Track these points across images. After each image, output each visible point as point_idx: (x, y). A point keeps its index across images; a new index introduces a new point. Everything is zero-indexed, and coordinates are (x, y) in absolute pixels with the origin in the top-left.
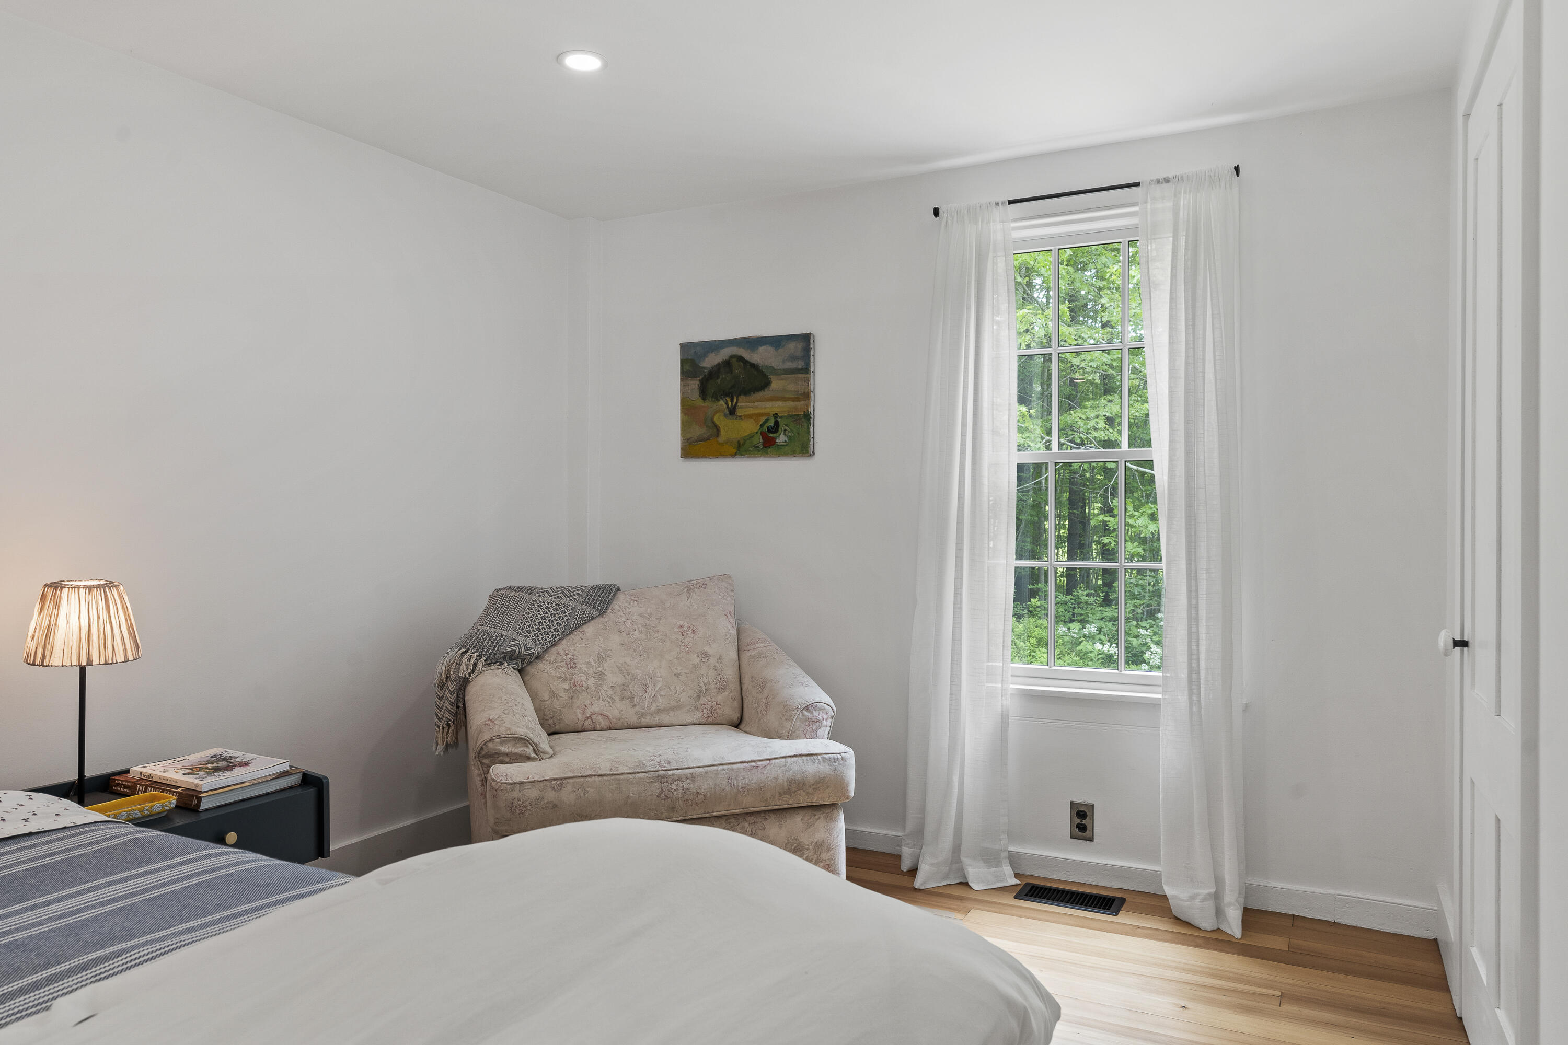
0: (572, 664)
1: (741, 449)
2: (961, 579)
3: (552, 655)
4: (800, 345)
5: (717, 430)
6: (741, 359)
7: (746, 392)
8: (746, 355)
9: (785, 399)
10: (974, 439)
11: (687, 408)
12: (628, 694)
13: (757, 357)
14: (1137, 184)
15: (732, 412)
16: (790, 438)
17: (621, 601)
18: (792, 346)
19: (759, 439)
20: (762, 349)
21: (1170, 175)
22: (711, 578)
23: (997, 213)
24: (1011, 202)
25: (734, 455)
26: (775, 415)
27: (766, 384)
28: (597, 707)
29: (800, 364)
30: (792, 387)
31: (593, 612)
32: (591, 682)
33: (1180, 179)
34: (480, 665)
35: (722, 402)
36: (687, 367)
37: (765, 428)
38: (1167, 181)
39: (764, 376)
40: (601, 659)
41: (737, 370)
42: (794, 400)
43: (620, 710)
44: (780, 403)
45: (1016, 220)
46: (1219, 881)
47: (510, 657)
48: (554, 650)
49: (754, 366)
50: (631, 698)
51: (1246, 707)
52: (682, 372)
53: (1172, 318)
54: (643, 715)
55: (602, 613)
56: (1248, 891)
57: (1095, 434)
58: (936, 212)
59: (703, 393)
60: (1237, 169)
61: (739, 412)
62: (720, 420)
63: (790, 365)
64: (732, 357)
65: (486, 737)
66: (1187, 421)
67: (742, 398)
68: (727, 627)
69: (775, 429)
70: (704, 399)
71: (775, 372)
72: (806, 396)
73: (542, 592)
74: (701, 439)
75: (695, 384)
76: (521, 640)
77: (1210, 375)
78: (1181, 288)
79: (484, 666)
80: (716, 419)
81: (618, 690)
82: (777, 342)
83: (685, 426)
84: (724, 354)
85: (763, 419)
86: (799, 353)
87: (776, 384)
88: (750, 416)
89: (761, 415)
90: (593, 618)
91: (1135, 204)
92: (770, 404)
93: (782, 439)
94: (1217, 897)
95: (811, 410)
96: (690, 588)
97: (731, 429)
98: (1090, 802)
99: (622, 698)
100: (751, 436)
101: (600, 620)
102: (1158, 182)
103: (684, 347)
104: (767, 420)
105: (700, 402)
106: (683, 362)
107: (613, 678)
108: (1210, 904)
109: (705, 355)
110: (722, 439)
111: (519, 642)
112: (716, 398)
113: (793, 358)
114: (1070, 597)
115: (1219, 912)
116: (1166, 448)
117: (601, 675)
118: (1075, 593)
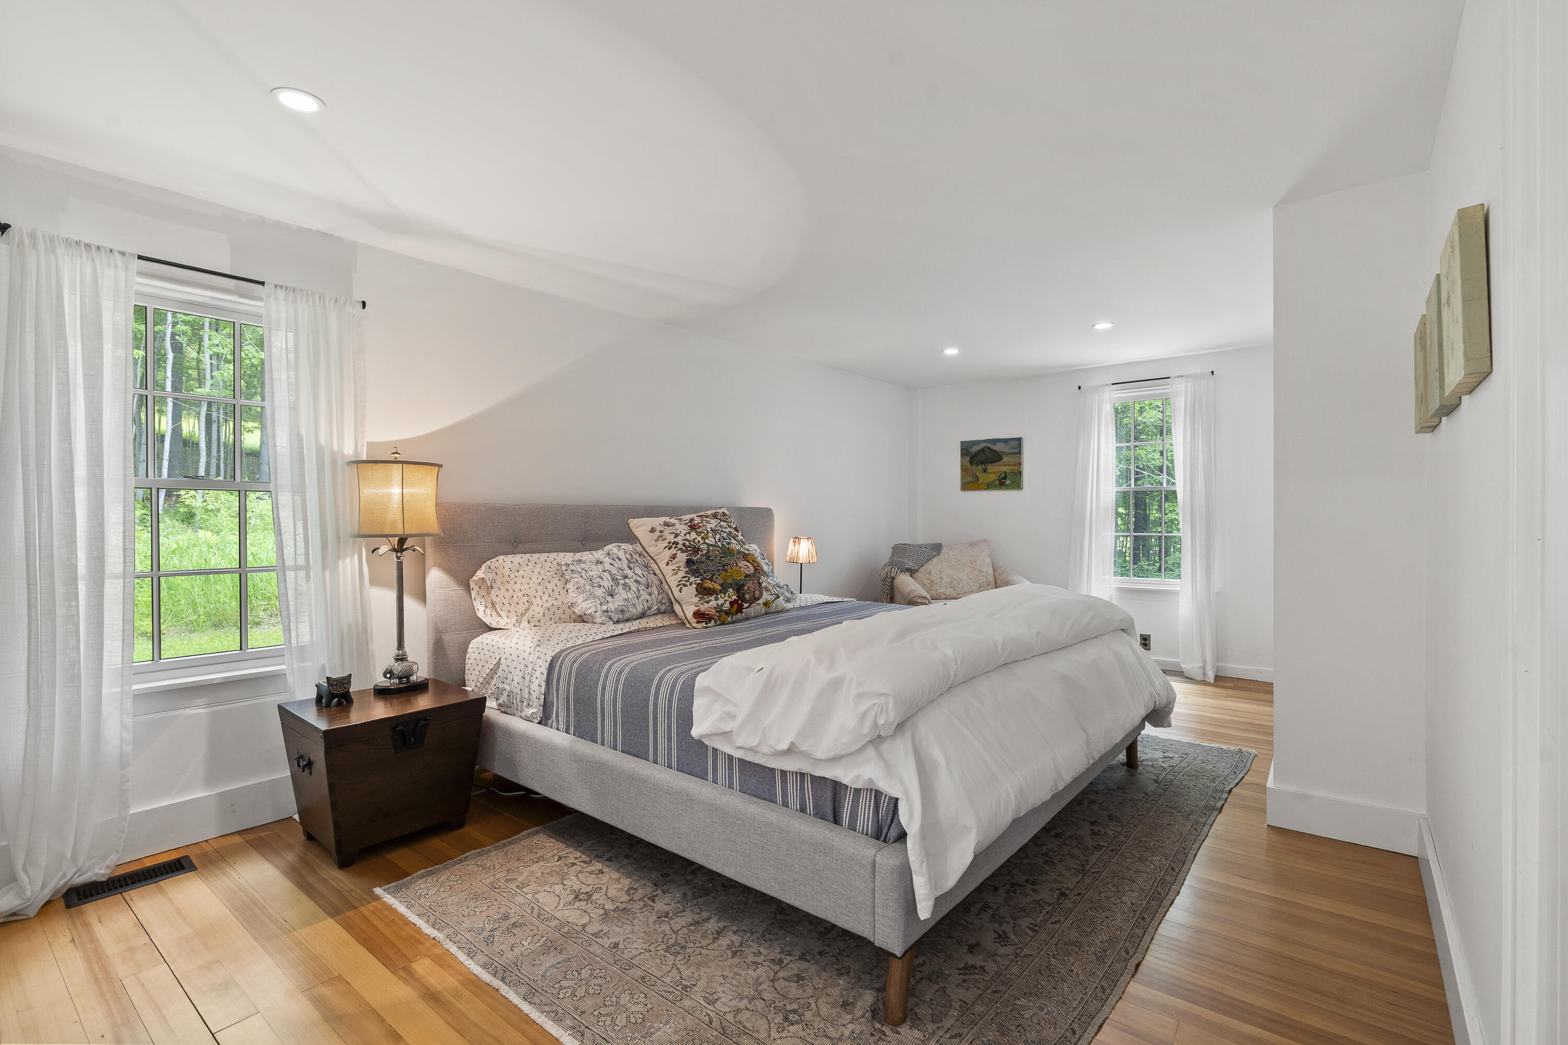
0: (930, 573)
1: (989, 486)
2: (1092, 540)
3: (921, 570)
4: (1016, 443)
5: (978, 478)
6: (989, 448)
7: (991, 462)
8: (991, 446)
9: (1009, 465)
10: (1097, 482)
11: (963, 469)
12: (952, 585)
13: (997, 447)
14: (1169, 378)
15: (985, 470)
16: (1012, 482)
17: (944, 550)
18: (1013, 443)
19: (997, 483)
20: (999, 444)
21: (1183, 374)
22: (980, 541)
23: (1107, 389)
24: (1113, 384)
25: (986, 489)
26: (1005, 472)
27: (1001, 459)
28: (941, 590)
29: (1017, 451)
30: (1012, 460)
31: (936, 554)
32: (938, 581)
33: (1188, 376)
34: (898, 572)
35: (980, 467)
36: (964, 452)
37: (1000, 478)
38: (1182, 376)
39: (1001, 456)
40: (941, 572)
41: (987, 453)
42: (1014, 466)
43: (949, 591)
44: (1008, 467)
45: (1115, 391)
46: (1204, 662)
47: (908, 570)
48: (922, 568)
49: (995, 451)
50: (954, 587)
51: (1218, 593)
52: (961, 454)
53: (1185, 432)
54: (959, 594)
55: (939, 554)
56: (1218, 669)
57: (1153, 462)
58: (1079, 388)
59: (971, 462)
60: (1212, 372)
61: (988, 471)
62: (979, 474)
63: (1011, 451)
64: (985, 447)
65: (912, 596)
66: (1191, 476)
67: (990, 465)
68: (988, 561)
69: (1005, 478)
70: (972, 465)
71: (1005, 454)
72: (1020, 464)
73: (913, 546)
74: (970, 482)
75: (968, 459)
76: (911, 564)
77: (1201, 456)
78: (1188, 421)
79: (901, 572)
80: (977, 474)
81: (949, 584)
82: (1006, 441)
83: (963, 477)
84: (981, 446)
85: (999, 474)
86: (1016, 446)
87: (1005, 459)
88: (993, 473)
89: (998, 472)
90: (935, 556)
91: (1169, 385)
92: (1003, 467)
93: (1008, 482)
94: (1204, 668)
95: (1021, 470)
96: (972, 544)
97: (984, 478)
98: (1149, 634)
99: (950, 587)
100: (994, 481)
101: (938, 557)
102: (1178, 377)
103: (962, 443)
104: (1001, 474)
105: (970, 466)
106: (962, 450)
107: (946, 579)
108: (1201, 671)
109: (972, 447)
110: (979, 482)
111: (910, 565)
112: (977, 464)
113: (1013, 448)
114: (1136, 566)
115: (1205, 674)
116: (1182, 484)
117: (941, 578)
118: (1140, 564)
